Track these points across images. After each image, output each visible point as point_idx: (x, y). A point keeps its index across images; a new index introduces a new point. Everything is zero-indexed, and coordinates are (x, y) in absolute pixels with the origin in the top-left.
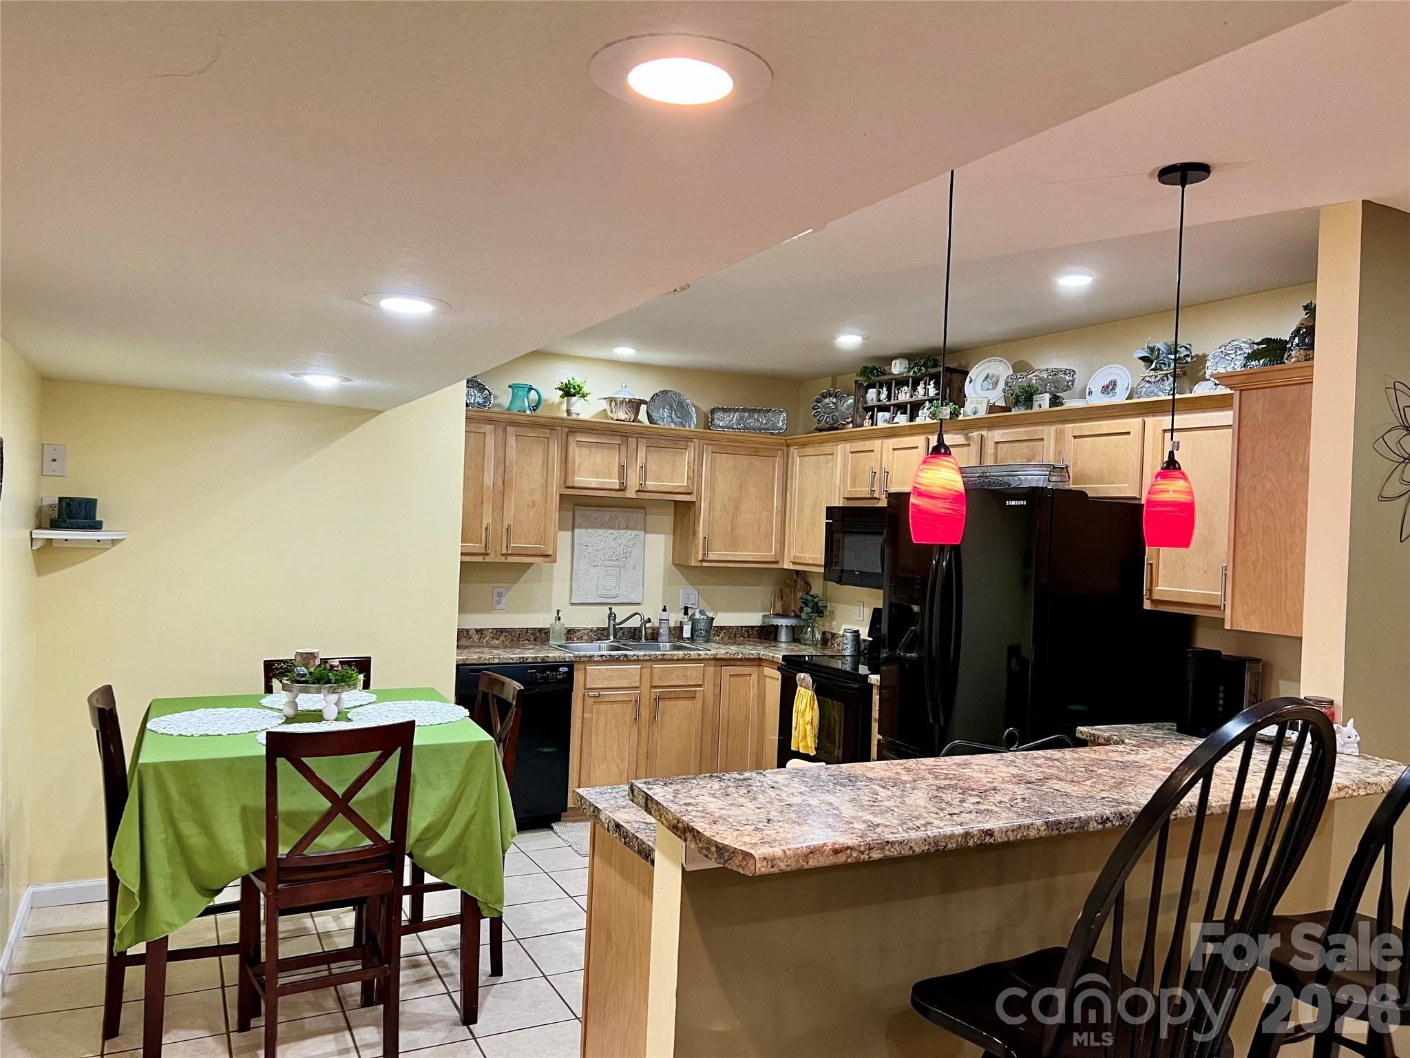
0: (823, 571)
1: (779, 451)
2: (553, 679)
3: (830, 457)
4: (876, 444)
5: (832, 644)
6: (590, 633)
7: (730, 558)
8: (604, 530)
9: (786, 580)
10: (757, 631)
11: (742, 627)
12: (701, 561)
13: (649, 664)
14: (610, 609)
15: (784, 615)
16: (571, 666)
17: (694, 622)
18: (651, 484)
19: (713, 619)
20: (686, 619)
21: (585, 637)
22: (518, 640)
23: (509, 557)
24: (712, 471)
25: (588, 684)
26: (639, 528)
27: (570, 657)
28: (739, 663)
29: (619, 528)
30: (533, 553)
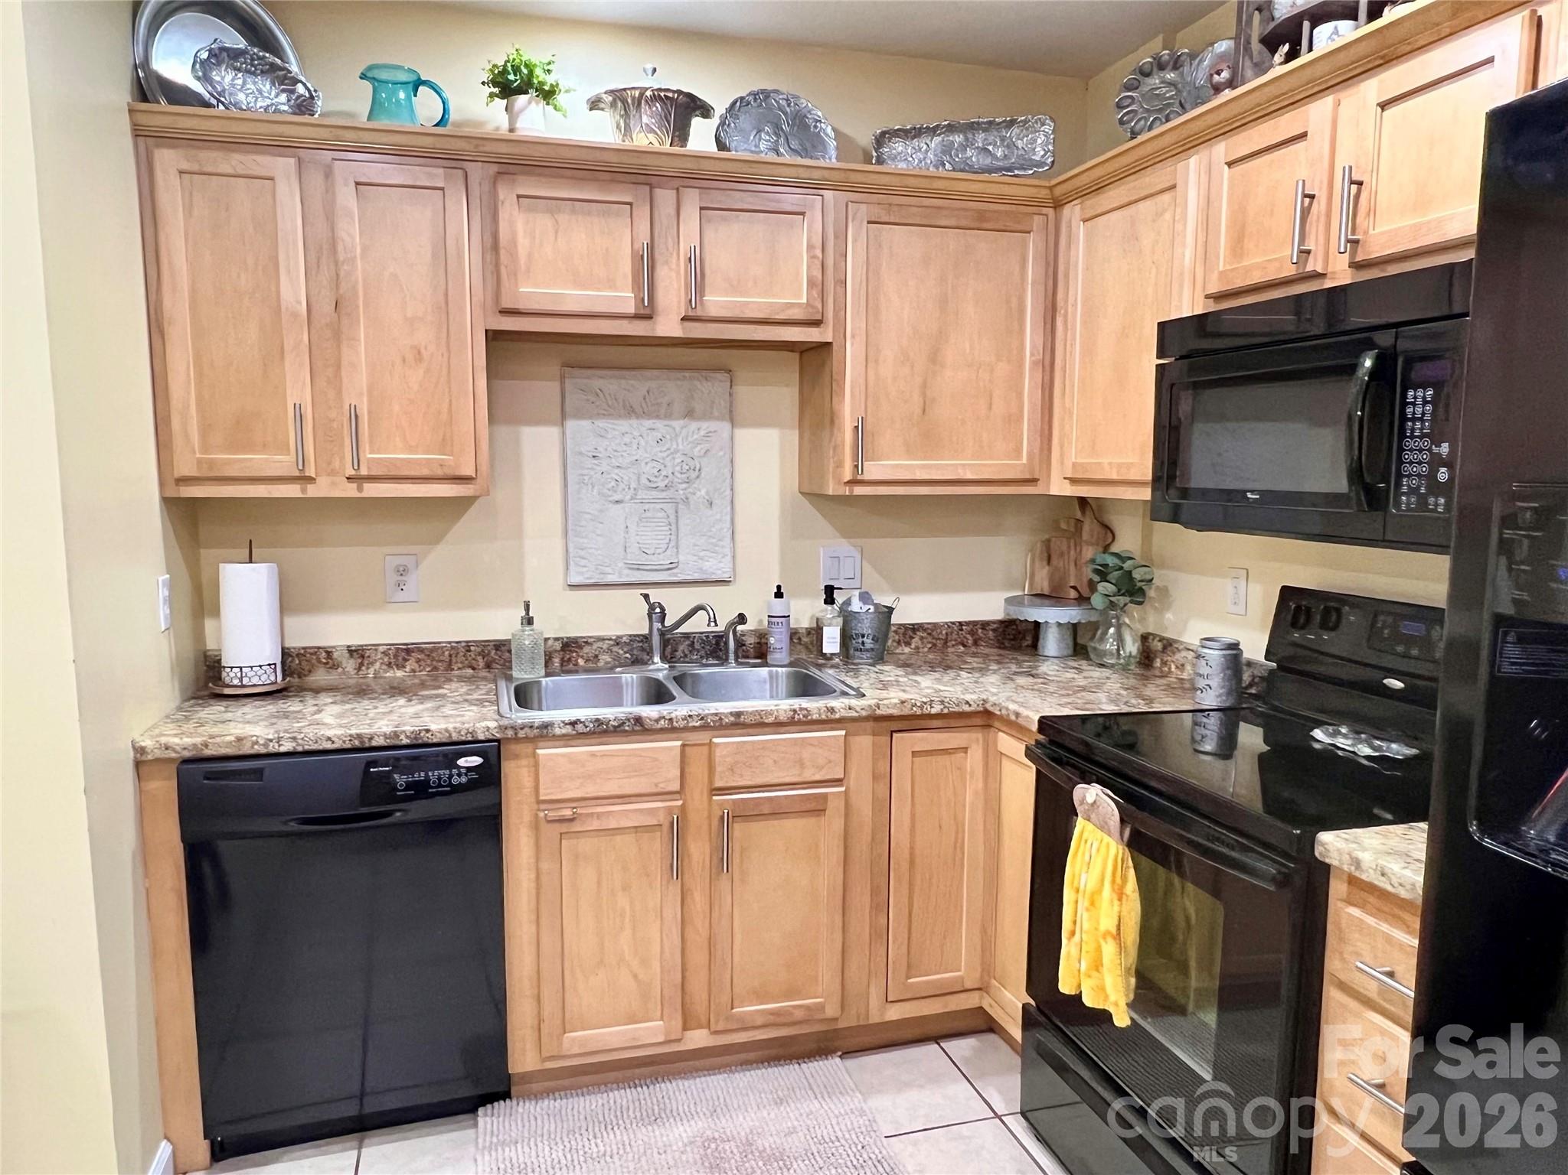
0: (1149, 498)
1: (1036, 217)
2: (440, 786)
3: (1166, 197)
4: (1317, 113)
5: (1164, 663)
6: (615, 649)
7: (920, 475)
8: (634, 422)
9: (1056, 522)
10: (994, 630)
11: (960, 623)
12: (849, 482)
13: (703, 737)
14: (646, 597)
15: (1053, 597)
16: (492, 752)
17: (848, 619)
18: (716, 302)
19: (891, 610)
20: (829, 612)
21: (605, 658)
22: (449, 668)
23: (366, 486)
24: (871, 268)
25: (542, 791)
26: (716, 414)
27: (488, 729)
28: (936, 723)
29: (668, 416)
30: (425, 472)
